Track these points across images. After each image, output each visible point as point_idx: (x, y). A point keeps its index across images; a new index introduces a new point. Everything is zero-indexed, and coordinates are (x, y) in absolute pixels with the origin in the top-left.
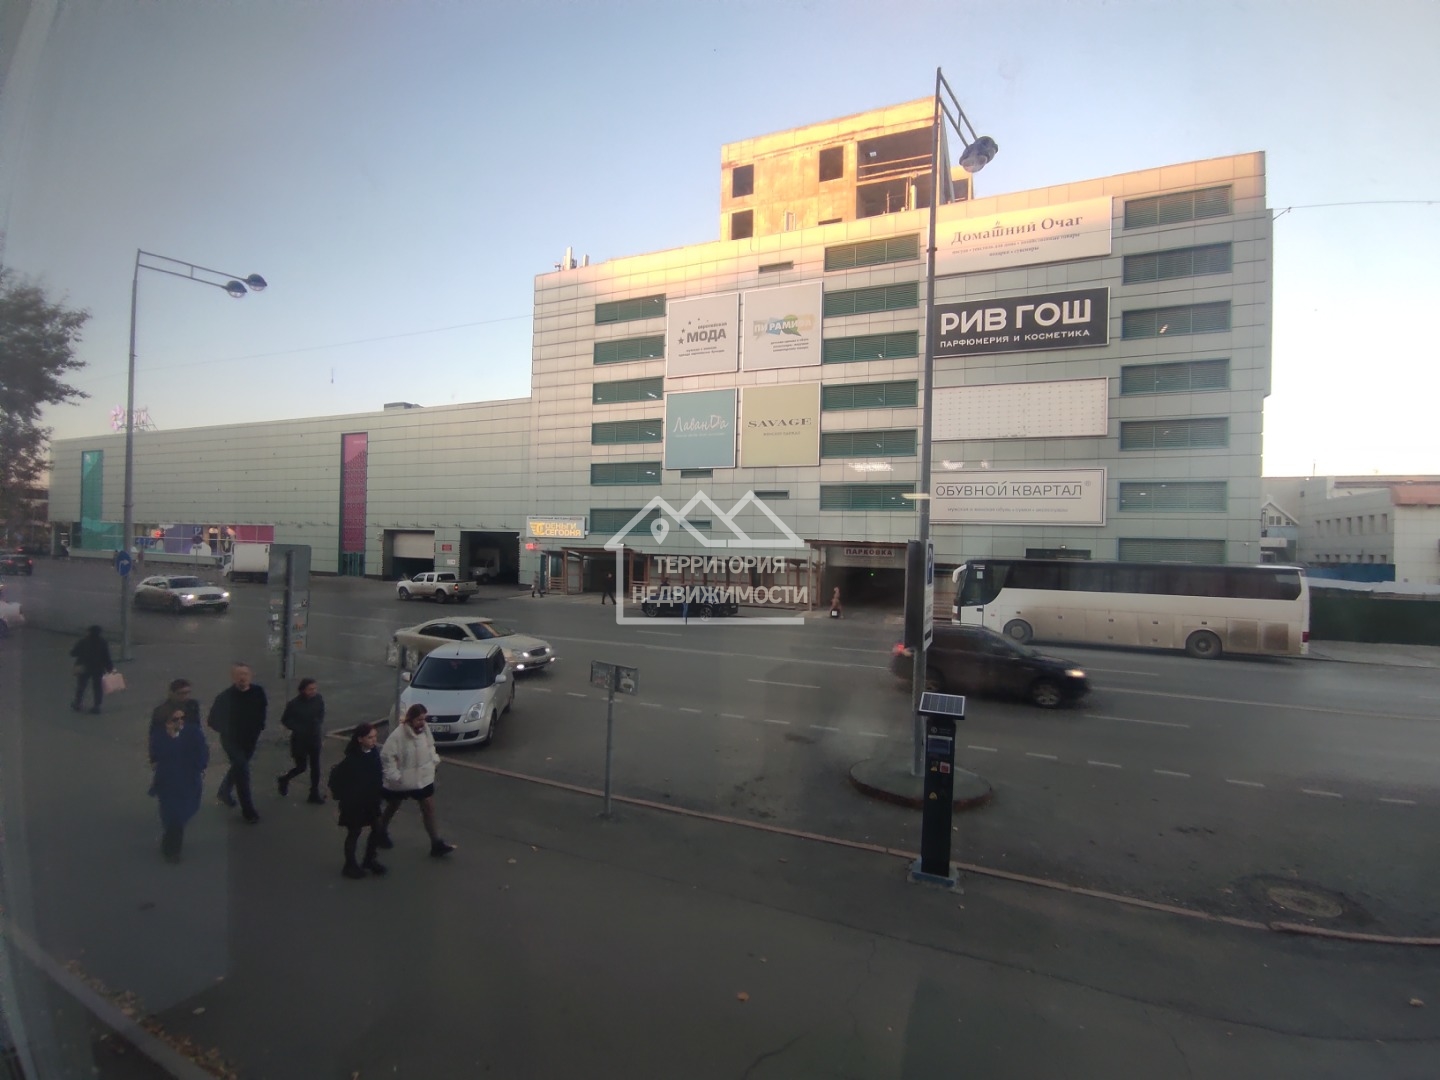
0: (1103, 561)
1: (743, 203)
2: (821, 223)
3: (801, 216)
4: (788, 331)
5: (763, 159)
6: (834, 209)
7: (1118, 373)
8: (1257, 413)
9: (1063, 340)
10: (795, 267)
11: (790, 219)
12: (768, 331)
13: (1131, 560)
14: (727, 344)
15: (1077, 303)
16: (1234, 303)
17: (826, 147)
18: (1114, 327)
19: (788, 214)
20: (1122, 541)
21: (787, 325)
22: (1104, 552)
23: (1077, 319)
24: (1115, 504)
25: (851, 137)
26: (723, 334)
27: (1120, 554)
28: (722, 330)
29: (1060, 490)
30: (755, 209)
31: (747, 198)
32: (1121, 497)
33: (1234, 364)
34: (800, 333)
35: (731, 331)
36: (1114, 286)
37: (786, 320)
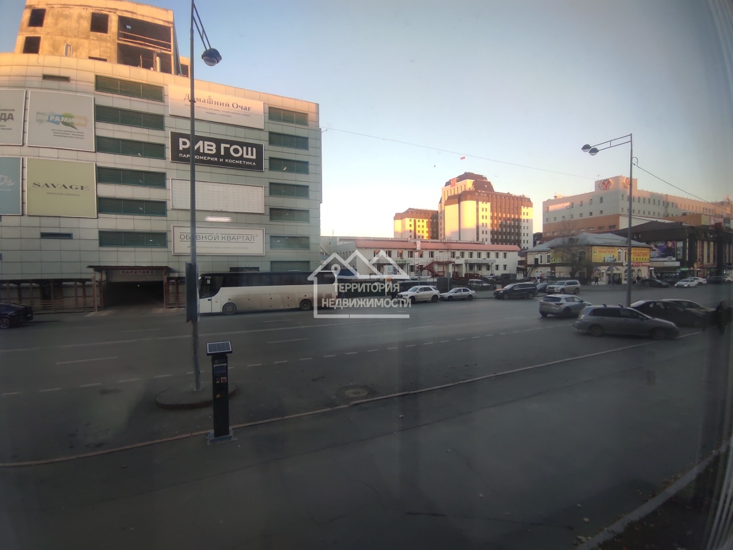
0: (264, 272)
1: (35, 31)
2: (90, 58)
3: (76, 49)
4: (65, 124)
5: (53, 7)
6: (100, 51)
7: (268, 185)
8: (318, 209)
9: (243, 165)
10: (71, 81)
11: (69, 49)
12: (49, 121)
13: (276, 271)
14: (15, 125)
15: (250, 149)
16: (310, 163)
17: (97, 12)
18: (266, 164)
19: (67, 45)
20: (272, 262)
21: (66, 120)
22: (265, 268)
23: (249, 156)
24: (269, 245)
25: (114, 11)
26: (11, 117)
27: (271, 269)
28: (11, 114)
29: (245, 238)
30: (42, 36)
31: (38, 29)
32: (271, 243)
33: (310, 188)
34: (76, 127)
35: (18, 116)
36: (265, 145)
37: (65, 116)
